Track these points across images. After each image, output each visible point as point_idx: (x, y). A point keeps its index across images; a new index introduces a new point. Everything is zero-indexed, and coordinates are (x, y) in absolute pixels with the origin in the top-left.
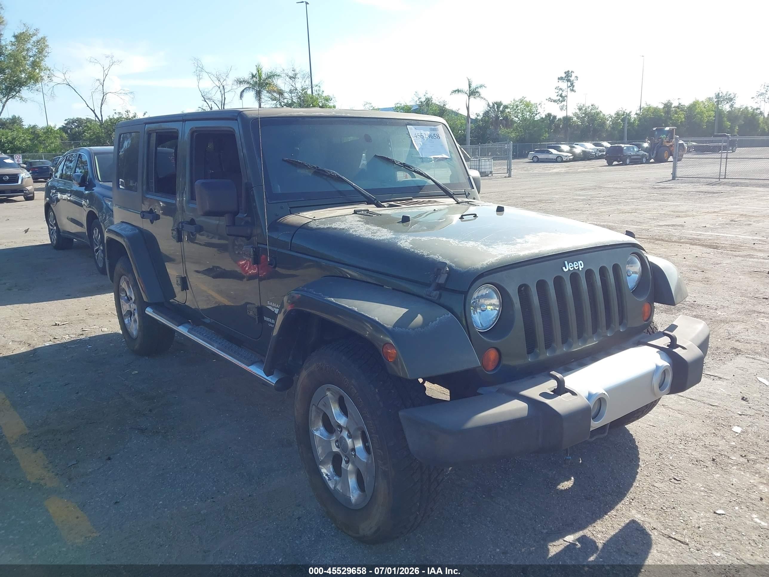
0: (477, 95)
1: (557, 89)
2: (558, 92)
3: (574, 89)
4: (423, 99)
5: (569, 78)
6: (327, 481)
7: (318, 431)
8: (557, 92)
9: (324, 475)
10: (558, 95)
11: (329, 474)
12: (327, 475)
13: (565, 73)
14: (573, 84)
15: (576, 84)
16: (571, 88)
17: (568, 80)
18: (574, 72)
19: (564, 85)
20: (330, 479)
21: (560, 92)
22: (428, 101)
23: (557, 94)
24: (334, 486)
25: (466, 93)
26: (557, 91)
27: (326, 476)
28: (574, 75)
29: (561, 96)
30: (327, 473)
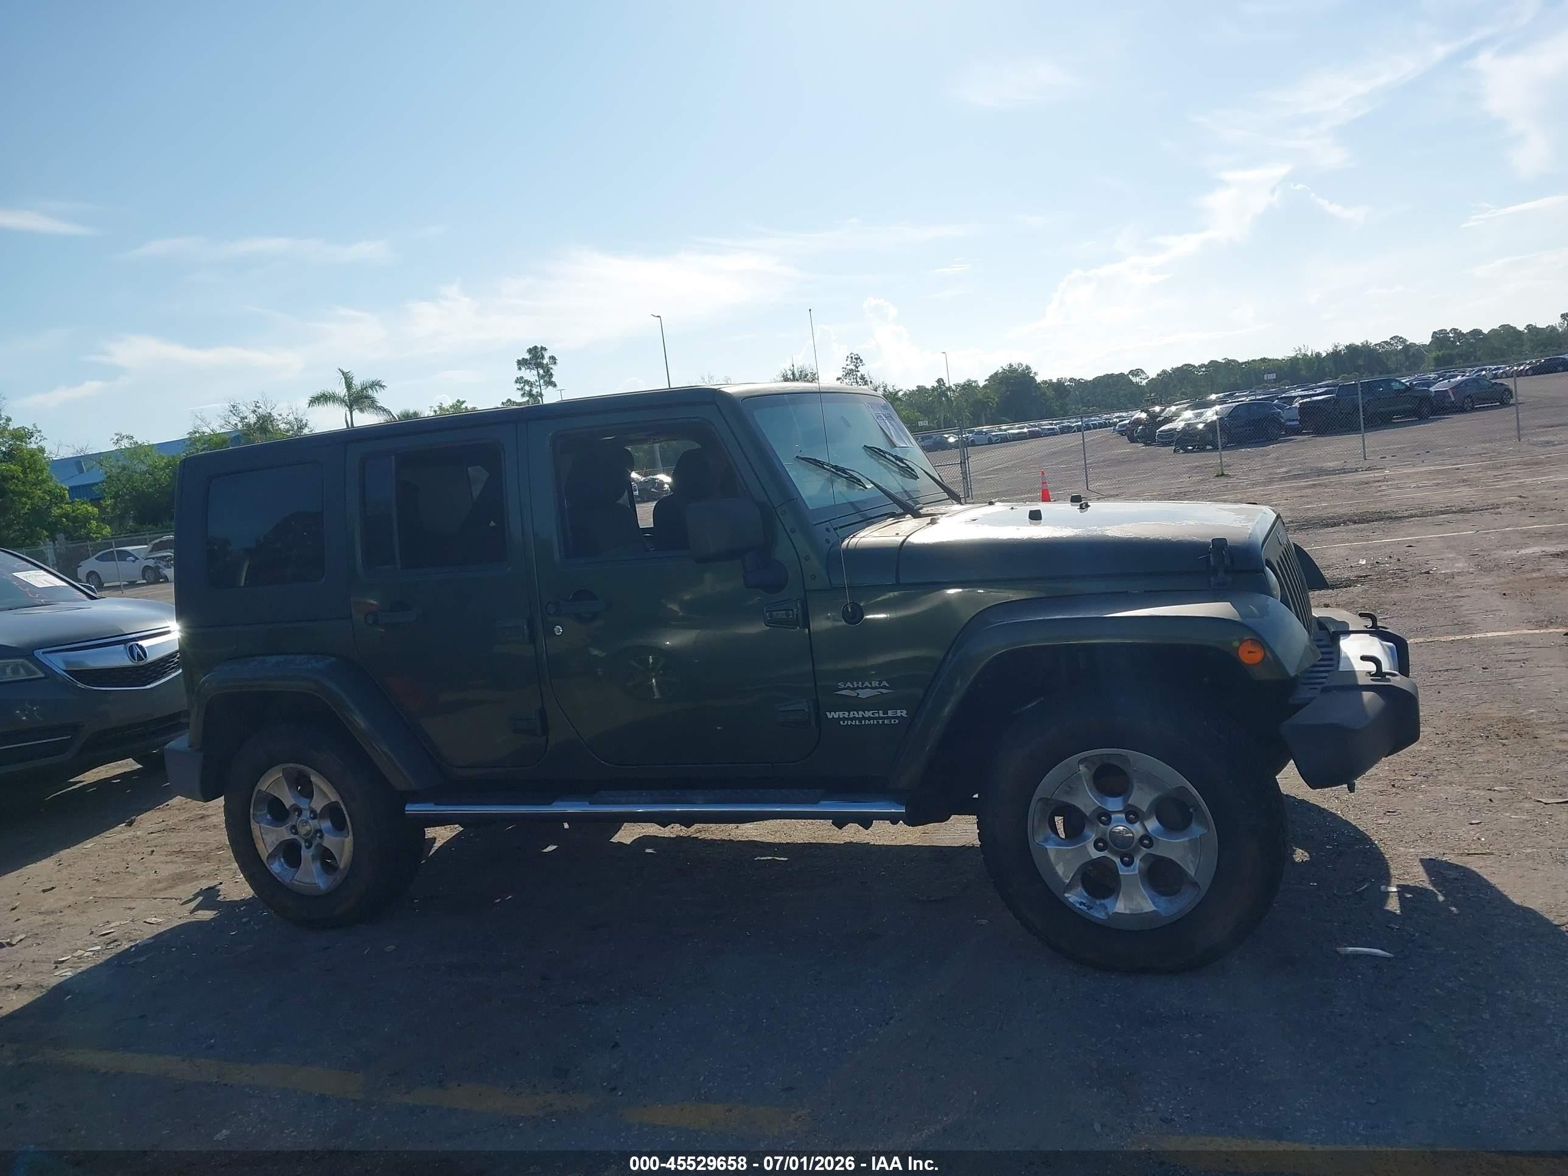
0: (366, 403)
1: (520, 383)
2: (522, 389)
3: (553, 380)
4: (252, 419)
5: (539, 361)
6: (1087, 911)
7: (1050, 842)
8: (520, 387)
9: (1078, 905)
10: (524, 393)
11: (1084, 901)
12: (1081, 903)
13: (530, 351)
14: (548, 371)
15: (555, 370)
16: (546, 378)
17: (539, 365)
18: (546, 349)
19: (531, 375)
20: (1090, 908)
21: (527, 388)
22: (263, 422)
23: (521, 392)
24: (1103, 914)
25: (344, 401)
26: (518, 386)
27: (1080, 905)
28: (547, 355)
29: (530, 394)
30: (1080, 900)
